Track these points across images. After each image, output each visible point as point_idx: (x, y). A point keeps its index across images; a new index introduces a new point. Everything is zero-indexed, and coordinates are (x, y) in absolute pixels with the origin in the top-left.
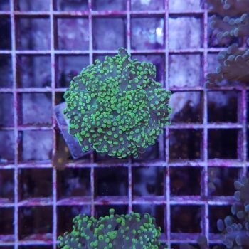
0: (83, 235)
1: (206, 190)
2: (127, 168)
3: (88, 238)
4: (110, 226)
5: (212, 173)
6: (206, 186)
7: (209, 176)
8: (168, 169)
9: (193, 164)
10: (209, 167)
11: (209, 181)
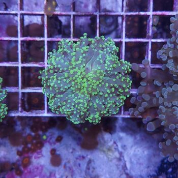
0: (65, 50)
1: (151, 31)
2: (96, 16)
3: (69, 52)
4: (84, 43)
5: (155, 20)
6: (151, 28)
7: (153, 22)
8: (125, 17)
9: (142, 13)
10: (153, 15)
11: (153, 26)
